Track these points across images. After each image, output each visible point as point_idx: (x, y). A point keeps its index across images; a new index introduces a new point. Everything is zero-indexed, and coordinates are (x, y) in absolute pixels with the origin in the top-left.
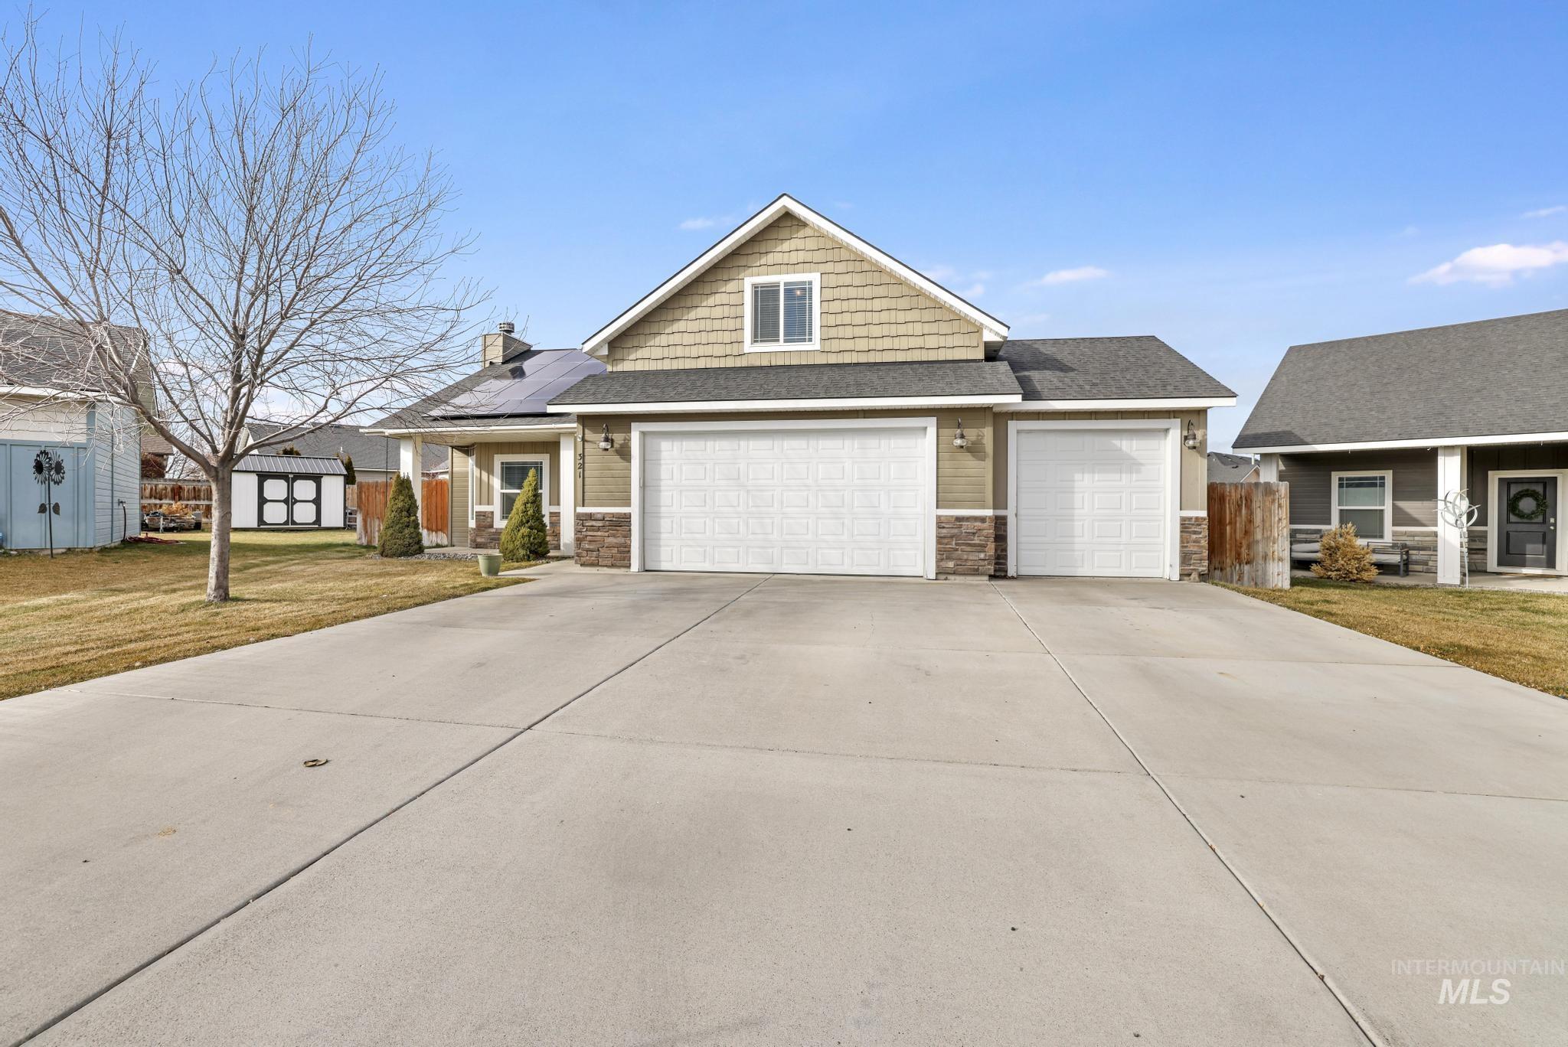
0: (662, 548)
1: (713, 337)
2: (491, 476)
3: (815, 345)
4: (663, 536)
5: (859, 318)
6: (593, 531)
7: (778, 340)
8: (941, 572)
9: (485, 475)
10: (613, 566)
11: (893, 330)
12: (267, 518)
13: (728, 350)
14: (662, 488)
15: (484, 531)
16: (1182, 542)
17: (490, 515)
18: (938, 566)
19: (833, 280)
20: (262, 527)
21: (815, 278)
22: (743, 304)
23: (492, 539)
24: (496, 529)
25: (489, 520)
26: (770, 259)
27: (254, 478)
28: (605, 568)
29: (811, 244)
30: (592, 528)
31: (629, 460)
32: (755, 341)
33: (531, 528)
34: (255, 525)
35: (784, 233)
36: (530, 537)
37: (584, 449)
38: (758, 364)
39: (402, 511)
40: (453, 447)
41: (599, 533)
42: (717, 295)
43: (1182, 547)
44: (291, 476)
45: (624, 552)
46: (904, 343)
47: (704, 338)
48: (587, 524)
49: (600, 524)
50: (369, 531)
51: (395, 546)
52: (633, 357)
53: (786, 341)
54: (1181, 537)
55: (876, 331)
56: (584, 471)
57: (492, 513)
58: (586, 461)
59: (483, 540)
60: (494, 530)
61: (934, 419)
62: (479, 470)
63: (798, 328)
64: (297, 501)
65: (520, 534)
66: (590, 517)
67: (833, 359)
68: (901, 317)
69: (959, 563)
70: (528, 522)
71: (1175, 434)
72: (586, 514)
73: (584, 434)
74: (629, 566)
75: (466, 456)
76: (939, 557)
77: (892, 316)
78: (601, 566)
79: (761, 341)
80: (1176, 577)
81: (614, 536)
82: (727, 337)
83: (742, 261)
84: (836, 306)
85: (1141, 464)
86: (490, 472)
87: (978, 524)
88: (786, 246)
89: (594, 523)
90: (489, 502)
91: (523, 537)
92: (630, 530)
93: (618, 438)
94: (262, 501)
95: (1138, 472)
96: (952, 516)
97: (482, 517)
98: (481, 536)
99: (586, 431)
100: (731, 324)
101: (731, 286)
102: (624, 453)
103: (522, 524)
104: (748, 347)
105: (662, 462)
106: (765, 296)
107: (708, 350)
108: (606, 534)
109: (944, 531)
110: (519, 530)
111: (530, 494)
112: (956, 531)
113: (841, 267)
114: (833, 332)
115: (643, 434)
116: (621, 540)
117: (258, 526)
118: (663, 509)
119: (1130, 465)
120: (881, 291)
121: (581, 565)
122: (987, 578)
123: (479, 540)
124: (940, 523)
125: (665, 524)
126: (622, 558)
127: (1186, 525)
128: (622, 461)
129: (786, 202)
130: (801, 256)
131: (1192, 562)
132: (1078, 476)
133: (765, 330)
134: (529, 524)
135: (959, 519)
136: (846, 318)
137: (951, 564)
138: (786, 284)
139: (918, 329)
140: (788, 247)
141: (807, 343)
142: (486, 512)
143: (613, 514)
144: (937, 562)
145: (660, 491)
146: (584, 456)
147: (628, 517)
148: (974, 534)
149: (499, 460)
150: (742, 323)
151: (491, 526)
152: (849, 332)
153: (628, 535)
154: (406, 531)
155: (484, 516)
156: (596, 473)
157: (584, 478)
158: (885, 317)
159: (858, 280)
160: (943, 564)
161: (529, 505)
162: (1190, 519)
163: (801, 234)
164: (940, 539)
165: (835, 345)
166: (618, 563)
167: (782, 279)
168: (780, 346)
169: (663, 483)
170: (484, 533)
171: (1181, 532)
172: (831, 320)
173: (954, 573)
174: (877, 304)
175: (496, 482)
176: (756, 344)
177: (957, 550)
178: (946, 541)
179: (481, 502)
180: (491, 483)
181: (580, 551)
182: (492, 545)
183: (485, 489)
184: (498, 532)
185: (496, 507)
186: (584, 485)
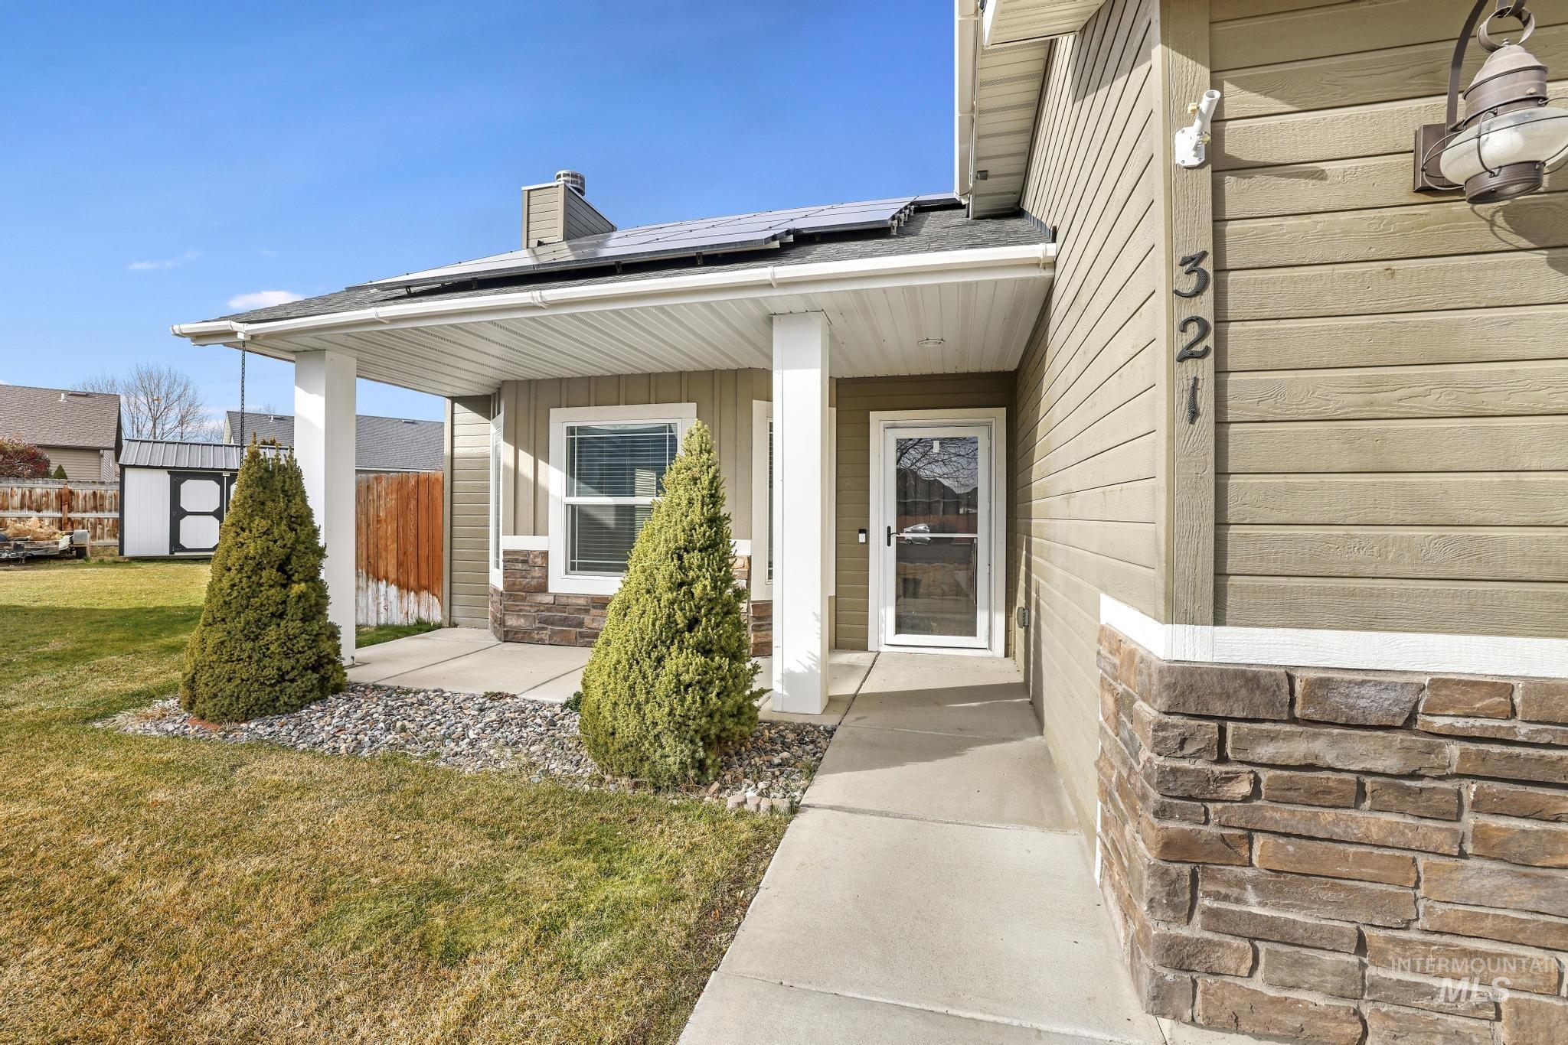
2: (541, 463)
9: (526, 460)
15: (524, 599)
17: (539, 561)
20: (176, 554)
23: (545, 621)
24: (555, 596)
25: (537, 572)
27: (164, 478)
33: (705, 649)
34: (167, 553)
36: (704, 687)
37: (1219, 220)
40: (454, 399)
44: (226, 474)
48: (1265, 752)
57: (545, 555)
58: (1234, 306)
59: (524, 622)
60: (549, 599)
62: (513, 450)
65: (666, 680)
70: (692, 624)
72: (1249, 679)
75: (485, 420)
86: (541, 452)
89: (1322, 747)
90: (538, 528)
91: (681, 688)
94: (177, 514)
97: (520, 566)
98: (516, 612)
103: (671, 634)
110: (660, 660)
111: (696, 515)
117: (171, 552)
123: (512, 621)
134: (699, 634)
142: (528, 553)
146: (1220, 270)
149: (561, 422)
151: (543, 588)
155: (525, 562)
157: (1221, 423)
161: (695, 558)
170: (526, 604)
175: (554, 478)
179: (520, 528)
180: (541, 480)
181: (1194, 930)
182: (545, 635)
183: (526, 495)
184: (560, 603)
185: (555, 541)
186: (1221, 472)
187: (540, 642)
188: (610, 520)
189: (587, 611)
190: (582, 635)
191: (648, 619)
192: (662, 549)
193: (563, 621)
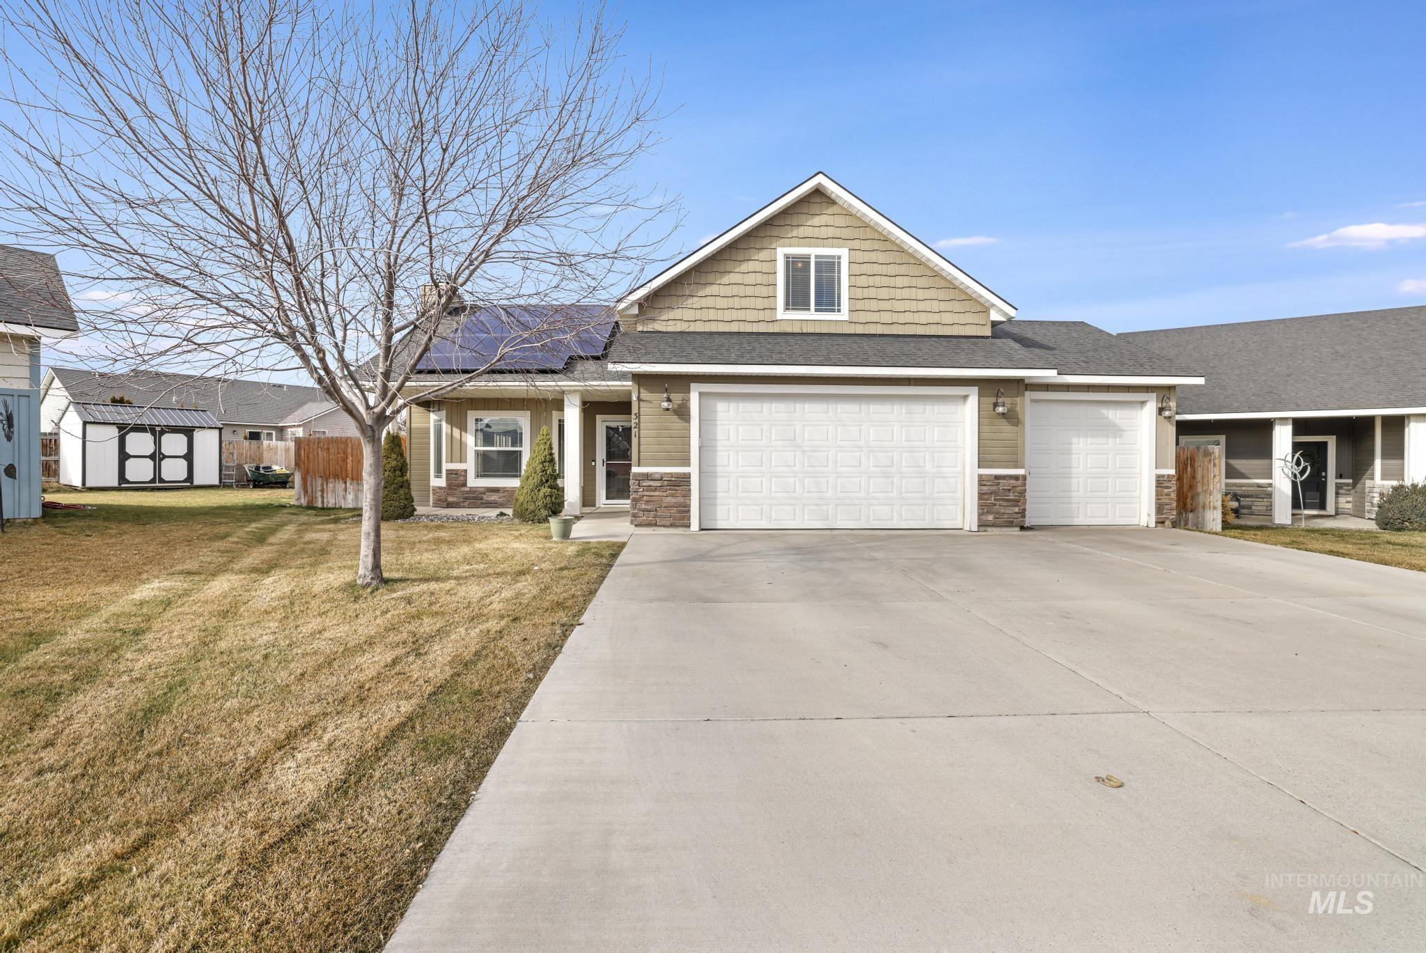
0: (719, 508)
1: (746, 303)
2: (463, 433)
3: (844, 315)
4: (720, 495)
5: (884, 293)
6: (651, 491)
7: (809, 309)
8: (983, 525)
9: (456, 432)
10: (672, 526)
11: (913, 306)
12: (129, 476)
13: (761, 315)
14: (718, 448)
15: (456, 489)
16: (1157, 495)
17: (463, 473)
18: (979, 519)
19: (860, 256)
20: (123, 485)
21: (843, 253)
22: (775, 273)
23: (466, 498)
24: (470, 488)
25: (462, 478)
26: (801, 231)
27: (113, 432)
28: (662, 528)
29: (839, 221)
30: (649, 488)
31: (688, 421)
32: (787, 309)
33: (550, 487)
34: (116, 484)
35: (814, 209)
36: (551, 496)
37: (639, 408)
38: (789, 330)
39: (395, 470)
41: (657, 493)
42: (750, 262)
43: (1157, 499)
44: (158, 429)
45: (684, 512)
46: (923, 318)
47: (737, 302)
48: (644, 484)
49: (658, 484)
50: (310, 491)
51: (391, 509)
52: (664, 317)
53: (816, 310)
54: (1157, 491)
55: (899, 306)
56: (639, 430)
57: (466, 471)
58: (641, 421)
59: (455, 499)
60: (467, 489)
61: (977, 388)
62: (450, 427)
63: (828, 300)
64: (165, 457)
65: (541, 493)
66: (647, 476)
67: (860, 330)
68: (921, 294)
69: (997, 516)
70: (547, 481)
71: (1151, 407)
72: (643, 474)
73: (639, 393)
74: (689, 526)
75: (426, 411)
76: (980, 511)
77: (913, 293)
78: (659, 526)
79: (793, 309)
80: (1152, 524)
81: (673, 496)
82: (760, 303)
83: (775, 231)
84: (862, 281)
85: (1123, 431)
86: (463, 428)
87: (1013, 482)
88: (816, 221)
89: (651, 483)
90: (462, 459)
91: (545, 497)
92: (690, 490)
93: (677, 398)
94: (124, 456)
95: (1121, 436)
96: (991, 475)
97: (454, 476)
98: (453, 495)
99: (642, 390)
100: (764, 291)
101: (763, 255)
102: (682, 413)
103: (542, 484)
104: (781, 313)
105: (718, 422)
106: (796, 268)
107: (741, 315)
108: (665, 494)
109: (985, 488)
110: (539, 490)
111: (546, 453)
112: (995, 488)
113: (867, 245)
114: (860, 305)
115: (700, 394)
116: (681, 500)
117: (119, 484)
118: (719, 469)
119: (1113, 430)
120: (903, 269)
121: (636, 526)
122: (1018, 529)
123: (450, 499)
124: (982, 481)
125: (721, 484)
126: (681, 518)
127: (1160, 482)
128: (680, 421)
129: (820, 179)
130: (830, 232)
131: (1165, 511)
132: (1075, 440)
133: (796, 299)
134: (549, 483)
135: (997, 477)
136: (872, 293)
137: (990, 518)
138: (817, 257)
139: (935, 306)
140: (819, 222)
141: (836, 313)
142: (458, 470)
143: (671, 474)
144: (979, 515)
145: (716, 451)
146: (638, 415)
147: (687, 477)
148: (1009, 490)
149: (472, 416)
150: (775, 291)
151: (465, 485)
152: (874, 305)
153: (687, 495)
154: (402, 492)
155: (456, 474)
156: (653, 433)
157: (639, 438)
158: (906, 293)
159: (881, 257)
160: (984, 517)
161: (547, 464)
162: (1163, 476)
163: (830, 211)
164: (981, 495)
165: (862, 317)
166: (678, 522)
167: (813, 252)
168: (812, 315)
169: (719, 443)
170: (457, 492)
171: (1157, 487)
172: (859, 293)
173: (993, 526)
174: (900, 282)
175: (470, 439)
176: (788, 312)
177: (995, 505)
178: (986, 497)
179: (454, 460)
180: (463, 439)
181: (636, 511)
182: (466, 504)
183: (456, 446)
184: (473, 490)
185: (470, 465)
186: (639, 445)
187: (464, 507)
188: (495, 457)
189: (485, 493)
190: (483, 503)
191: (535, 480)
192: (538, 461)
193: (474, 498)
